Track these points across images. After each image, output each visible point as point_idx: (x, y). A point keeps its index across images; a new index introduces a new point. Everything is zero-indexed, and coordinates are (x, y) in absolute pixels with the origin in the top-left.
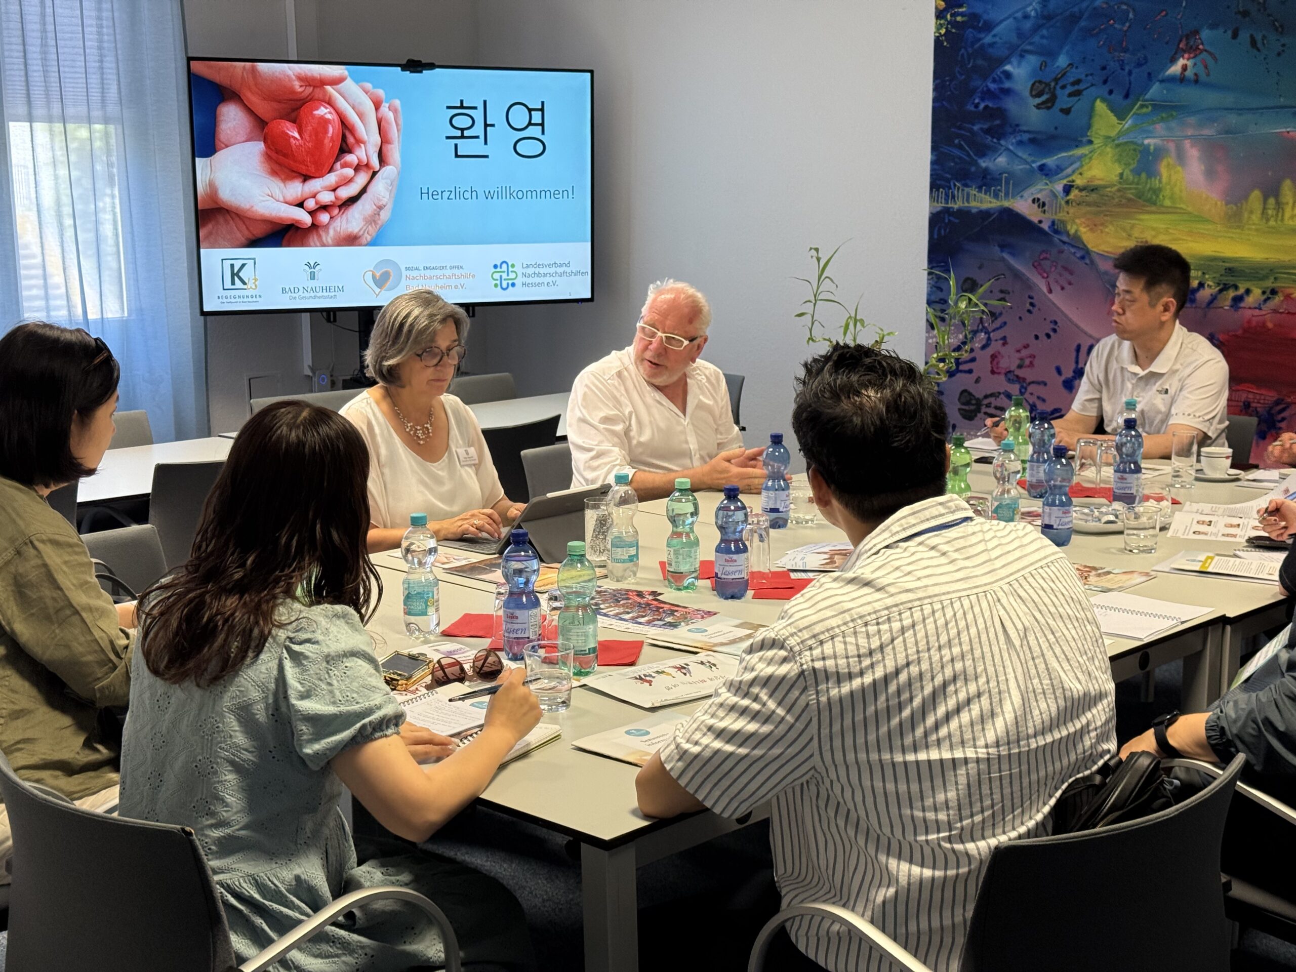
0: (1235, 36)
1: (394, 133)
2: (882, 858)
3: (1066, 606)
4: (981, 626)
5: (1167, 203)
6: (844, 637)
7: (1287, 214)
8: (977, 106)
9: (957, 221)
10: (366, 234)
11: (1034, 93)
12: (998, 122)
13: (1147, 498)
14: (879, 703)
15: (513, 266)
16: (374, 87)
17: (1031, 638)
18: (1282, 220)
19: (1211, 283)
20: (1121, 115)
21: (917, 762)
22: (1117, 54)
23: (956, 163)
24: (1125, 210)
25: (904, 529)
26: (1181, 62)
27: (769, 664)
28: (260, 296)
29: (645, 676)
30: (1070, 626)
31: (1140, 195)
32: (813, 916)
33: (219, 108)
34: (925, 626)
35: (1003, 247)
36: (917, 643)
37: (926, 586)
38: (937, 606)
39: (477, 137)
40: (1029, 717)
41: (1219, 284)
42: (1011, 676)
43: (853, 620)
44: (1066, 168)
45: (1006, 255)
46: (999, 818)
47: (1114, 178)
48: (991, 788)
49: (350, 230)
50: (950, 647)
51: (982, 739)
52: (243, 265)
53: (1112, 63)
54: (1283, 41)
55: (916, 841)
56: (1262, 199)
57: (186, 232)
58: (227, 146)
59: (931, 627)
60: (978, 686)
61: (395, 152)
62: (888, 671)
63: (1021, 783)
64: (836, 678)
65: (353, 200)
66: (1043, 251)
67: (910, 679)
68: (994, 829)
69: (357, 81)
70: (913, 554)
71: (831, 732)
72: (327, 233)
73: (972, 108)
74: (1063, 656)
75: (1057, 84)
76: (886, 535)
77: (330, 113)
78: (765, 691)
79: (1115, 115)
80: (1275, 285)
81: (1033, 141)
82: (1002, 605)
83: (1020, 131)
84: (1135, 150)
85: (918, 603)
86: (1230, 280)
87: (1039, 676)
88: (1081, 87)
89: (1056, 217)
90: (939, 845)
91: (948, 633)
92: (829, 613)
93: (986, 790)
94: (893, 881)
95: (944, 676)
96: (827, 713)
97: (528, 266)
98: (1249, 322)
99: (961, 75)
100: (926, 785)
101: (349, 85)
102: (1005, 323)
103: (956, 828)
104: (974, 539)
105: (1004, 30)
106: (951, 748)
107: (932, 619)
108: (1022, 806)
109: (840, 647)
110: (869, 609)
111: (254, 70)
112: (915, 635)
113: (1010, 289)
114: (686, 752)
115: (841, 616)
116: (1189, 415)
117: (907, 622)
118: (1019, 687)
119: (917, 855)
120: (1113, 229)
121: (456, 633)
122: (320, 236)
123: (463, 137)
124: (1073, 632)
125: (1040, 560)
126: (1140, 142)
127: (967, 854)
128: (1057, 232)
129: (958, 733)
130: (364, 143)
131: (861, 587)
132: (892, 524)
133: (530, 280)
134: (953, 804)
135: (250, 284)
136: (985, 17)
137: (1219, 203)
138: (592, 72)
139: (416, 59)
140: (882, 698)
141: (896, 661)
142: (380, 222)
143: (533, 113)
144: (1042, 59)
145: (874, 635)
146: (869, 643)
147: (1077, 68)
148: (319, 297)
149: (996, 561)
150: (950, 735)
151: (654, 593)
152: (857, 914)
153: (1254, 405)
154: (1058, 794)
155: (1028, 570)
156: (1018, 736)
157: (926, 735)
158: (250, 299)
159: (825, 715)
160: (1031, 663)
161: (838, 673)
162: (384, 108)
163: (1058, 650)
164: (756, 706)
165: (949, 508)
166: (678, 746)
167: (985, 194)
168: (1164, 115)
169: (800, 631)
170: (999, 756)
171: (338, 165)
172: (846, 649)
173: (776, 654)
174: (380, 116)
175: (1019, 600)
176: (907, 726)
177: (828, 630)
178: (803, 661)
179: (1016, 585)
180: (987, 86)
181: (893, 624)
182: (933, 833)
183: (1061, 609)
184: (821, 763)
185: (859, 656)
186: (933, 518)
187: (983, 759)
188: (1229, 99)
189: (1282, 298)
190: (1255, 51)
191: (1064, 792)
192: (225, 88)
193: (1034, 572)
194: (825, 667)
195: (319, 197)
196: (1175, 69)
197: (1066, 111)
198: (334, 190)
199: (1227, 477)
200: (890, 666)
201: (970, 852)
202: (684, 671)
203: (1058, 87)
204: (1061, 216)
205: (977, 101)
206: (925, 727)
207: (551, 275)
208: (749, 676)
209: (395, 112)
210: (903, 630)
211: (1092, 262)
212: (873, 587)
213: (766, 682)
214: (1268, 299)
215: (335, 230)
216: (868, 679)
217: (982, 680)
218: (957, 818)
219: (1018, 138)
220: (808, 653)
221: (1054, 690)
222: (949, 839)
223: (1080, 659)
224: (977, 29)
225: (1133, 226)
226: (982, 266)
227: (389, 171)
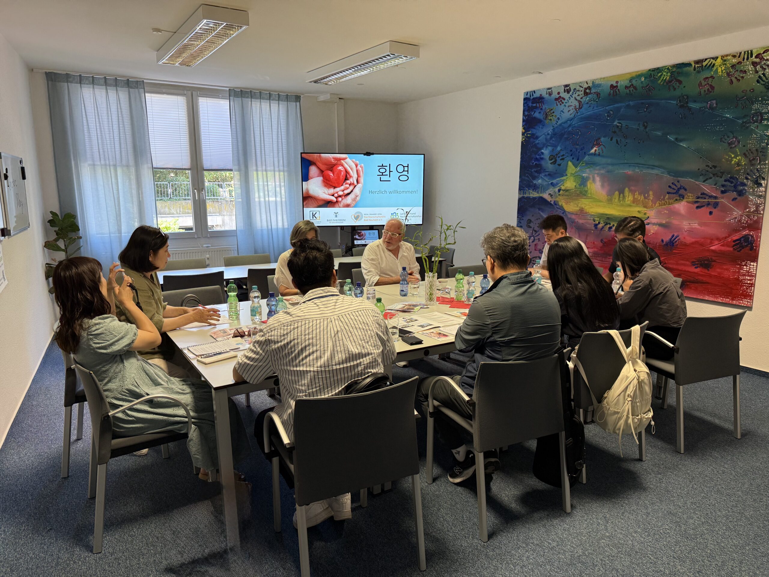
0: (611, 140)
1: (361, 174)
5: (589, 195)
6: (278, 330)
7: (627, 199)
8: (533, 163)
9: (527, 201)
10: (353, 204)
11: (550, 159)
12: (539, 169)
15: (397, 214)
16: (356, 160)
17: (340, 334)
18: (625, 202)
19: (602, 222)
20: (576, 167)
21: (297, 371)
22: (575, 146)
23: (527, 182)
24: (576, 197)
25: (308, 297)
26: (595, 148)
28: (320, 222)
31: (581, 192)
33: (310, 167)
34: (301, 328)
35: (539, 209)
36: (298, 333)
37: (305, 315)
38: (307, 322)
39: (387, 175)
40: (333, 359)
41: (605, 223)
44: (559, 184)
45: (540, 212)
47: (574, 187)
48: (319, 381)
49: (348, 203)
51: (316, 365)
52: (316, 213)
53: (573, 149)
54: (627, 141)
56: (619, 195)
58: (312, 178)
59: (303, 328)
60: (317, 348)
61: (362, 180)
62: (288, 341)
64: (274, 342)
65: (348, 194)
69: (350, 159)
72: (341, 204)
74: (353, 341)
77: (342, 168)
78: (258, 345)
79: (574, 166)
81: (549, 175)
83: (546, 172)
84: (580, 178)
85: (301, 320)
86: (608, 221)
87: (340, 346)
88: (564, 157)
89: (555, 200)
92: (276, 322)
93: (317, 381)
95: (305, 344)
97: (402, 214)
99: (529, 154)
100: (300, 378)
101: (348, 160)
102: (539, 234)
103: (308, 392)
105: (542, 139)
106: (306, 367)
107: (304, 326)
110: (286, 321)
111: (320, 156)
112: (298, 330)
115: (278, 323)
117: (296, 326)
122: (338, 205)
123: (382, 175)
125: (355, 309)
126: (582, 175)
128: (556, 204)
129: (309, 362)
130: (352, 177)
131: (287, 315)
134: (306, 384)
135: (318, 218)
136: (536, 135)
137: (605, 195)
138: (424, 155)
139: (369, 152)
142: (356, 200)
143: (405, 167)
144: (553, 148)
145: (286, 330)
146: (284, 332)
147: (563, 151)
148: (338, 222)
149: (336, 309)
150: (306, 363)
154: (347, 384)
155: (347, 312)
156: (329, 365)
157: (299, 362)
159: (272, 354)
160: (338, 342)
162: (359, 167)
163: (351, 339)
164: (255, 350)
165: (324, 291)
167: (535, 192)
168: (589, 166)
169: (267, 327)
170: (322, 370)
171: (344, 184)
172: (278, 334)
174: (357, 169)
175: (340, 322)
176: (294, 359)
177: (274, 327)
178: (267, 336)
180: (536, 157)
181: (292, 327)
182: (302, 393)
184: (273, 369)
186: (318, 294)
187: (316, 371)
188: (609, 161)
190: (618, 145)
192: (312, 161)
193: (350, 313)
194: (272, 339)
195: (339, 193)
196: (593, 151)
197: (559, 165)
198: (343, 191)
200: (289, 339)
203: (557, 157)
204: (557, 199)
206: (299, 360)
209: (362, 167)
210: (294, 329)
212: (290, 315)
213: (258, 342)
215: (343, 203)
216: (282, 343)
219: (545, 174)
221: (345, 351)
224: (534, 139)
225: (579, 203)
226: (533, 216)
227: (359, 185)
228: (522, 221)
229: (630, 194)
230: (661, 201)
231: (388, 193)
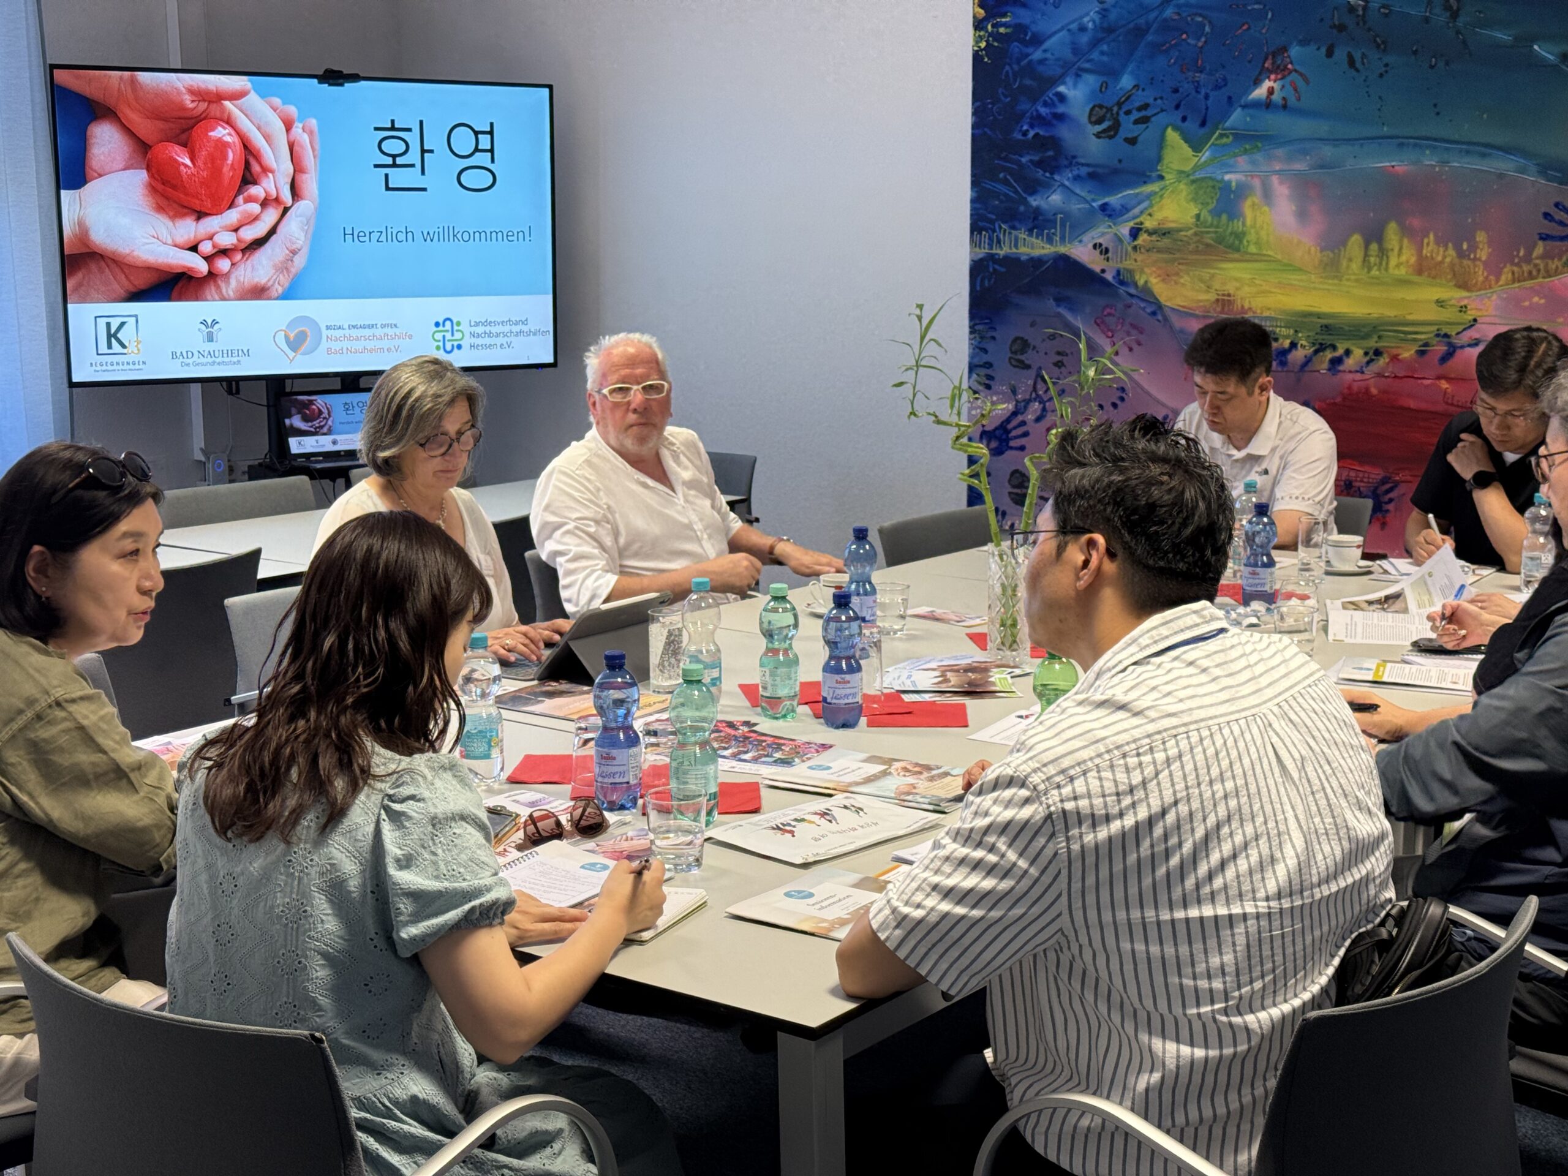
0: (1330, 54)
1: (309, 160)
2: (1144, 1037)
3: (1339, 731)
4: (1254, 756)
5: (1253, 249)
6: (1098, 772)
7: (1393, 261)
8: (1025, 134)
9: (1003, 270)
10: (276, 285)
11: (1093, 119)
12: (1050, 153)
13: (1289, 596)
14: (1141, 849)
15: (459, 324)
16: (284, 104)
17: (1309, 769)
18: (1387, 269)
19: (1304, 343)
20: (1196, 146)
21: (1187, 920)
22: (1191, 74)
23: (1001, 202)
24: (1203, 257)
25: (1155, 642)
26: (1267, 84)
27: (1006, 807)
28: (144, 363)
29: (784, 825)
30: (1346, 755)
31: (1220, 240)
32: (1055, 1109)
33: (89, 128)
34: (1193, 757)
35: (1059, 300)
36: (1185, 777)
37: (1191, 709)
38: (1205, 733)
39: (412, 166)
40: (1312, 863)
41: (1314, 344)
42: (1290, 814)
43: (1108, 752)
44: (1134, 207)
45: (1061, 310)
46: (1280, 984)
47: (1190, 220)
48: (1272, 948)
49: (256, 280)
50: (1223, 781)
51: (1263, 890)
52: (122, 324)
53: (1186, 86)
54: (1386, 60)
55: (1185, 1015)
56: (1363, 245)
57: (45, 283)
58: (100, 176)
59: (1200, 757)
60: (1255, 827)
61: (310, 184)
62: (1153, 812)
63: (1304, 940)
64: (1090, 821)
65: (259, 243)
66: (1107, 306)
67: (1178, 820)
68: (1274, 997)
69: (262, 96)
70: (1169, 671)
71: (1083, 886)
72: (228, 283)
73: (1020, 137)
74: (1340, 791)
75: (1120, 108)
76: (1133, 649)
77: (229, 134)
78: (1003, 839)
79: (1190, 146)
80: (1380, 344)
81: (1092, 176)
82: (1274, 730)
83: (1078, 164)
84: (1214, 187)
85: (1183, 729)
86: (1327, 339)
87: (1320, 814)
88: (1148, 113)
89: (1121, 266)
90: (1215, 1020)
91: (1219, 765)
92: (1077, 744)
93: (1266, 952)
94: (1158, 1064)
95: (1217, 816)
96: (1080, 864)
97: (477, 324)
98: (1350, 388)
99: (1006, 97)
100: (1198, 946)
101: (253, 100)
102: (1063, 390)
103: (1233, 998)
104: (1234, 654)
105: (1056, 45)
106: (1228, 903)
107: (1200, 748)
108: (1305, 968)
109: (1094, 784)
110: (1125, 737)
111: (133, 81)
112: (1183, 767)
113: (1068, 351)
114: (905, 917)
115: (1092, 747)
116: (1297, 498)
117: (1173, 752)
118: (1301, 827)
119: (1185, 1033)
120: (1189, 279)
121: (525, 780)
122: (218, 287)
123: (394, 165)
124: (1349, 761)
125: (1307, 677)
126: (1219, 177)
127: (1247, 1029)
128: (1122, 283)
129: (1235, 884)
130: (272, 172)
131: (1113, 712)
132: (1140, 636)
133: (479, 341)
134: (1230, 969)
135: (132, 348)
136: (1034, 28)
137: (1313, 249)
138: (550, 87)
139: (335, 68)
140: (1146, 844)
141: (1162, 799)
142: (293, 270)
143: (480, 136)
144: (1105, 79)
145: (1134, 769)
146: (1129, 778)
147: (1143, 90)
148: (219, 364)
149: (1261, 679)
150: (1226, 887)
151: (747, 723)
152: (1114, 1102)
153: (1357, 484)
154: (1342, 952)
155: (1296, 689)
156: (1302, 885)
157: (1198, 887)
158: (131, 367)
159: (1077, 866)
160: (1311, 798)
161: (1093, 815)
162: (297, 130)
164: (992, 858)
165: (1203, 617)
166: (894, 911)
167: (1037, 238)
168: (1247, 147)
169: (1045, 765)
170: (1281, 909)
171: (240, 199)
172: (1102, 786)
173: (1015, 794)
174: (292, 138)
175: (1291, 725)
177: (1079, 764)
178: (1050, 802)
179: (1286, 707)
180: (1037, 111)
181: (1156, 755)
182: (1206, 1005)
183: (1335, 735)
184: (1070, 924)
185: (1118, 794)
186: (1188, 628)
187: (1264, 914)
188: (1323, 128)
189: (1387, 360)
190: (1354, 73)
191: (1348, 951)
192: (98, 103)
193: (1303, 691)
194: (1077, 808)
195: (216, 238)
196: (1260, 92)
197: (1132, 141)
198: (236, 230)
199: (1357, 569)
200: (1156, 805)
201: (1250, 1026)
202: (828, 817)
203: (1121, 113)
204: (1128, 264)
205: (1025, 128)
206: (1197, 879)
207: (505, 336)
208: (982, 823)
209: (311, 133)
210: (1168, 762)
211: (1166, 319)
212: (1129, 710)
213: (1004, 828)
214: (1371, 360)
215: (238, 281)
216: (1129, 821)
217: (1260, 820)
218: (1235, 985)
219: (1076, 172)
220: (1055, 792)
221: (1337, 830)
222: (1226, 1012)
223: (1358, 794)
224: (1024, 43)
225: (1213, 276)
226: (1033, 325)
227: (304, 207)
228: (991, 346)
229: (1406, 241)
230: (1518, 265)
231: (418, 236)
